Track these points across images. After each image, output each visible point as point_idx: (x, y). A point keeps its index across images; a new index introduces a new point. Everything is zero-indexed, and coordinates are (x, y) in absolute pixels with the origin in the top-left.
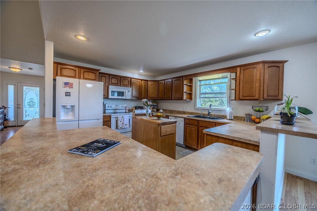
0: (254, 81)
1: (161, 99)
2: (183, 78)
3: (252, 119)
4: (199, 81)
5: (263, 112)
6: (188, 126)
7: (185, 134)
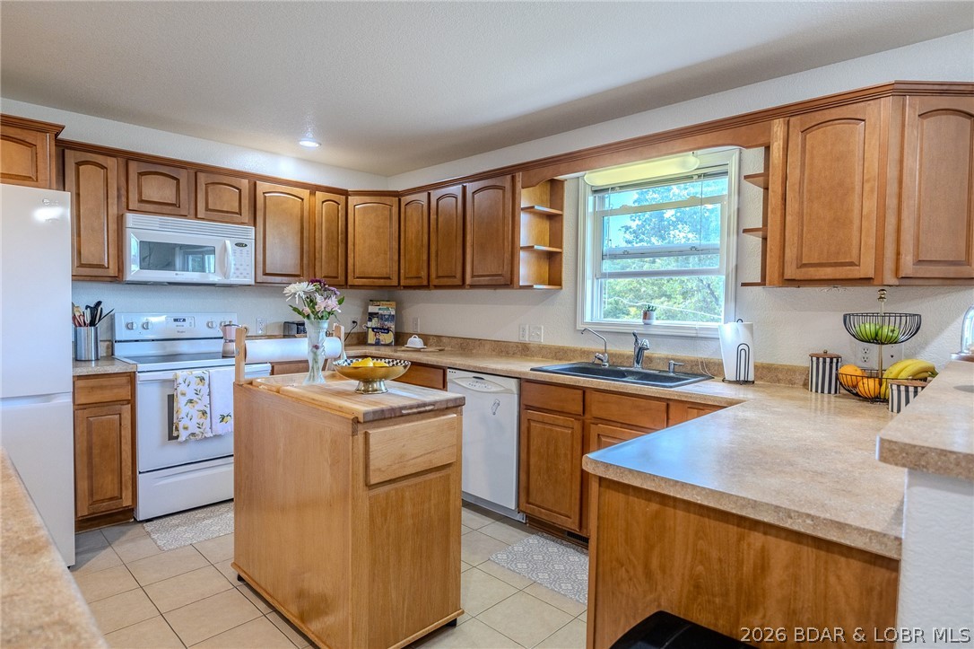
0: (853, 188)
1: (413, 282)
2: (513, 179)
3: (843, 379)
4: (595, 192)
5: (895, 342)
6: (535, 418)
7: (524, 456)
